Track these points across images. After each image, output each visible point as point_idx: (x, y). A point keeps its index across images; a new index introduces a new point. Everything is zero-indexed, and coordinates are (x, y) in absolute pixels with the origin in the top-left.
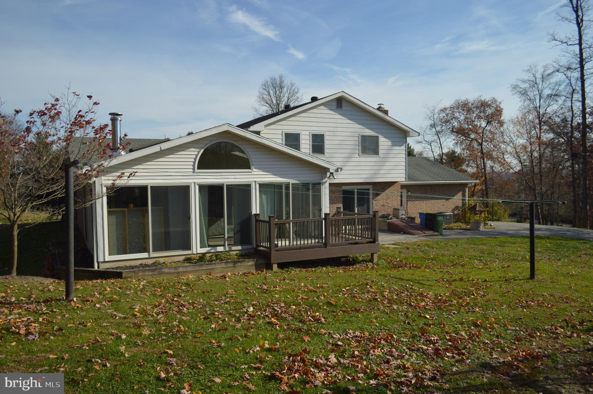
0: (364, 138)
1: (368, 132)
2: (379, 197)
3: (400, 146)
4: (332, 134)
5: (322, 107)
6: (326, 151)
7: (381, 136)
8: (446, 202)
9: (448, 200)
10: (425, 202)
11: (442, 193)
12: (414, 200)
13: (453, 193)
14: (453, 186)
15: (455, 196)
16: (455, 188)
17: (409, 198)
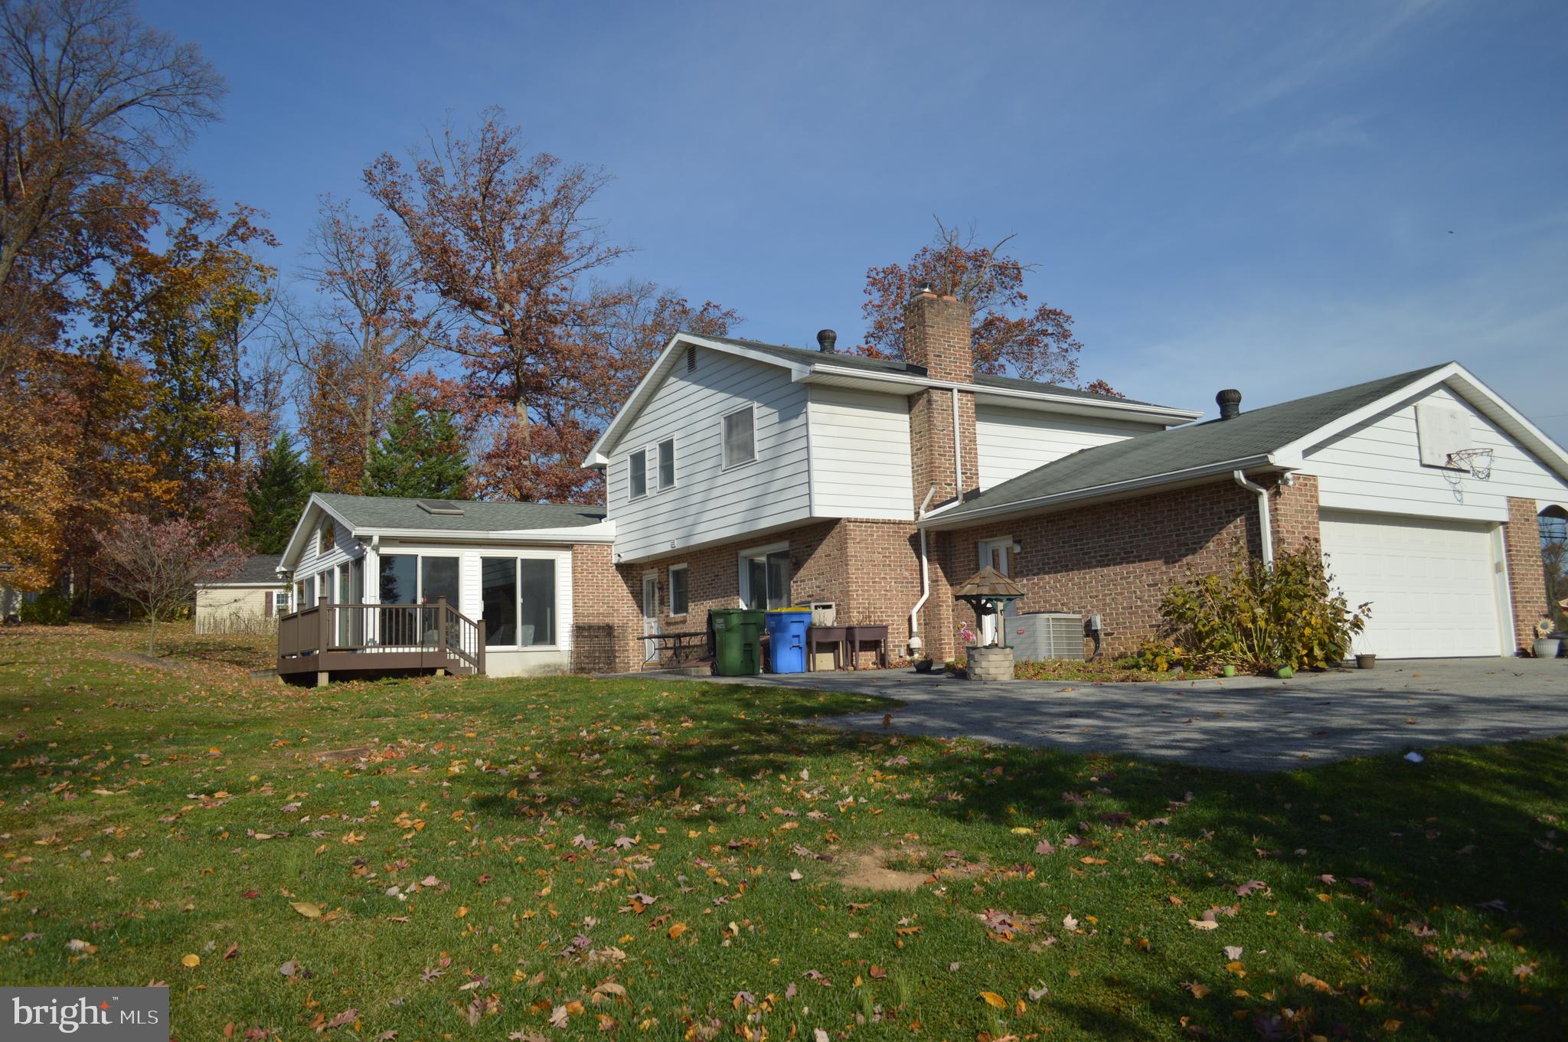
2: (802, 571)
6: (676, 475)
7: (757, 405)
8: (1164, 569)
9: (1177, 561)
10: (1076, 576)
11: (1145, 535)
12: (1036, 571)
13: (1196, 530)
14: (1193, 498)
15: (1207, 542)
16: (1208, 506)
17: (1018, 569)
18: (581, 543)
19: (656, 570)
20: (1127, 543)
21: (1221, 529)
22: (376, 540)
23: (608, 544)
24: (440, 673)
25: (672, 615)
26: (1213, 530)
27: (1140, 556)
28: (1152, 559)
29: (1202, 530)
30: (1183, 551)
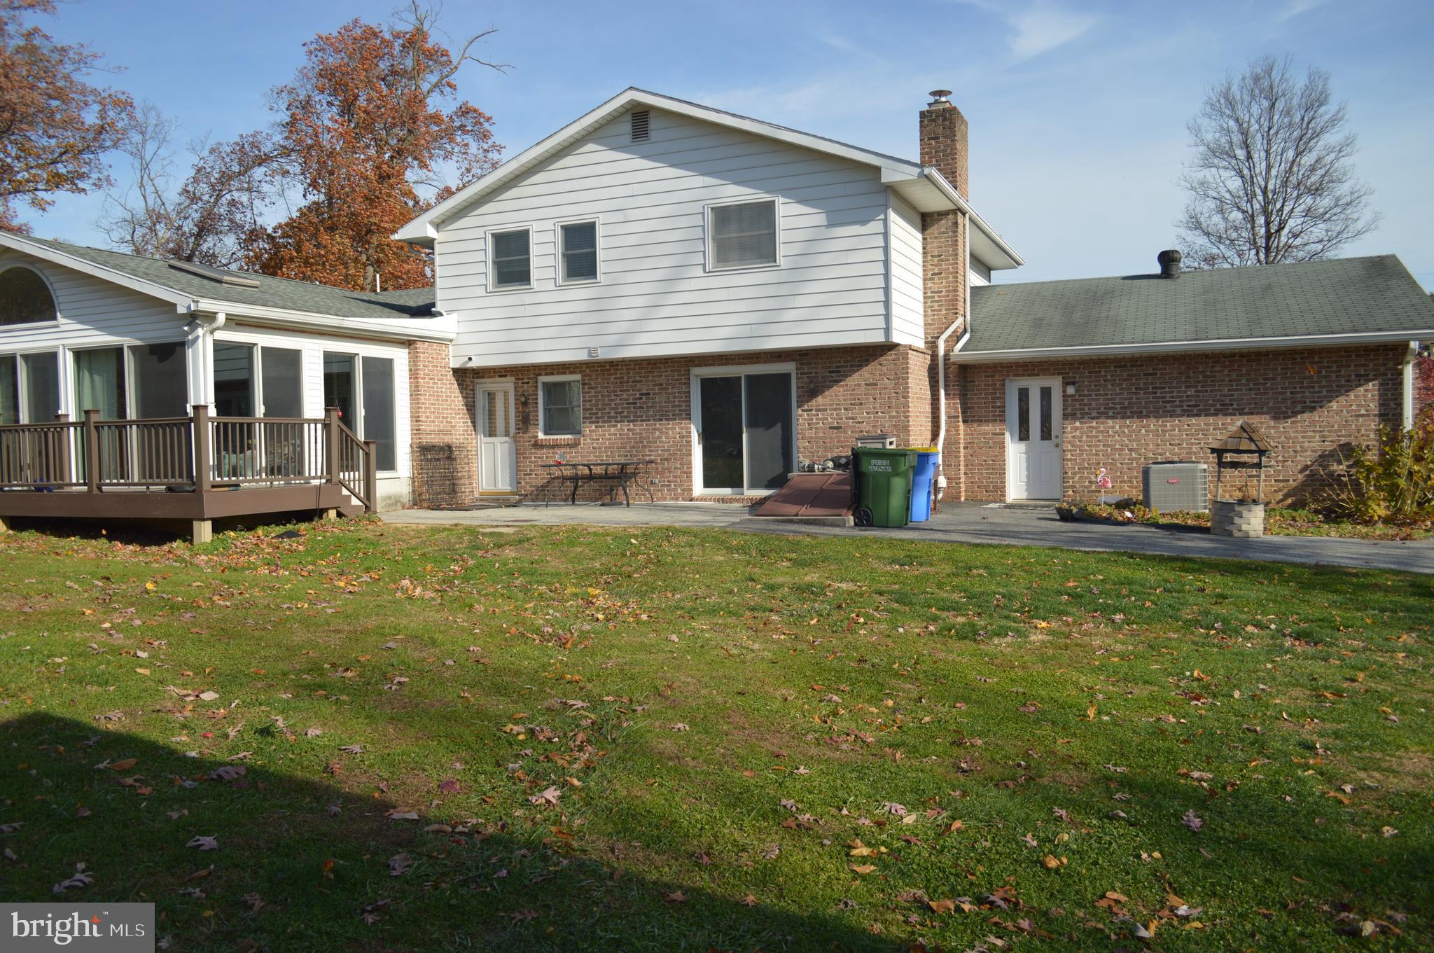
0: (724, 216)
1: (735, 194)
2: (820, 399)
3: (863, 222)
4: (619, 217)
5: (591, 147)
6: (601, 267)
7: (782, 200)
8: (1272, 423)
9: (1290, 417)
10: (1153, 424)
11: (1250, 390)
12: (1094, 414)
13: (1317, 389)
14: (1316, 359)
15: (1330, 402)
16: (1335, 368)
17: (1069, 410)
18: (423, 339)
19: (513, 379)
20: (1225, 395)
21: (1348, 391)
22: (221, 319)
23: (443, 342)
24: (332, 514)
25: (541, 436)
26: (1337, 391)
27: (1243, 409)
28: (1258, 413)
29: (1324, 390)
30: (1299, 407)
